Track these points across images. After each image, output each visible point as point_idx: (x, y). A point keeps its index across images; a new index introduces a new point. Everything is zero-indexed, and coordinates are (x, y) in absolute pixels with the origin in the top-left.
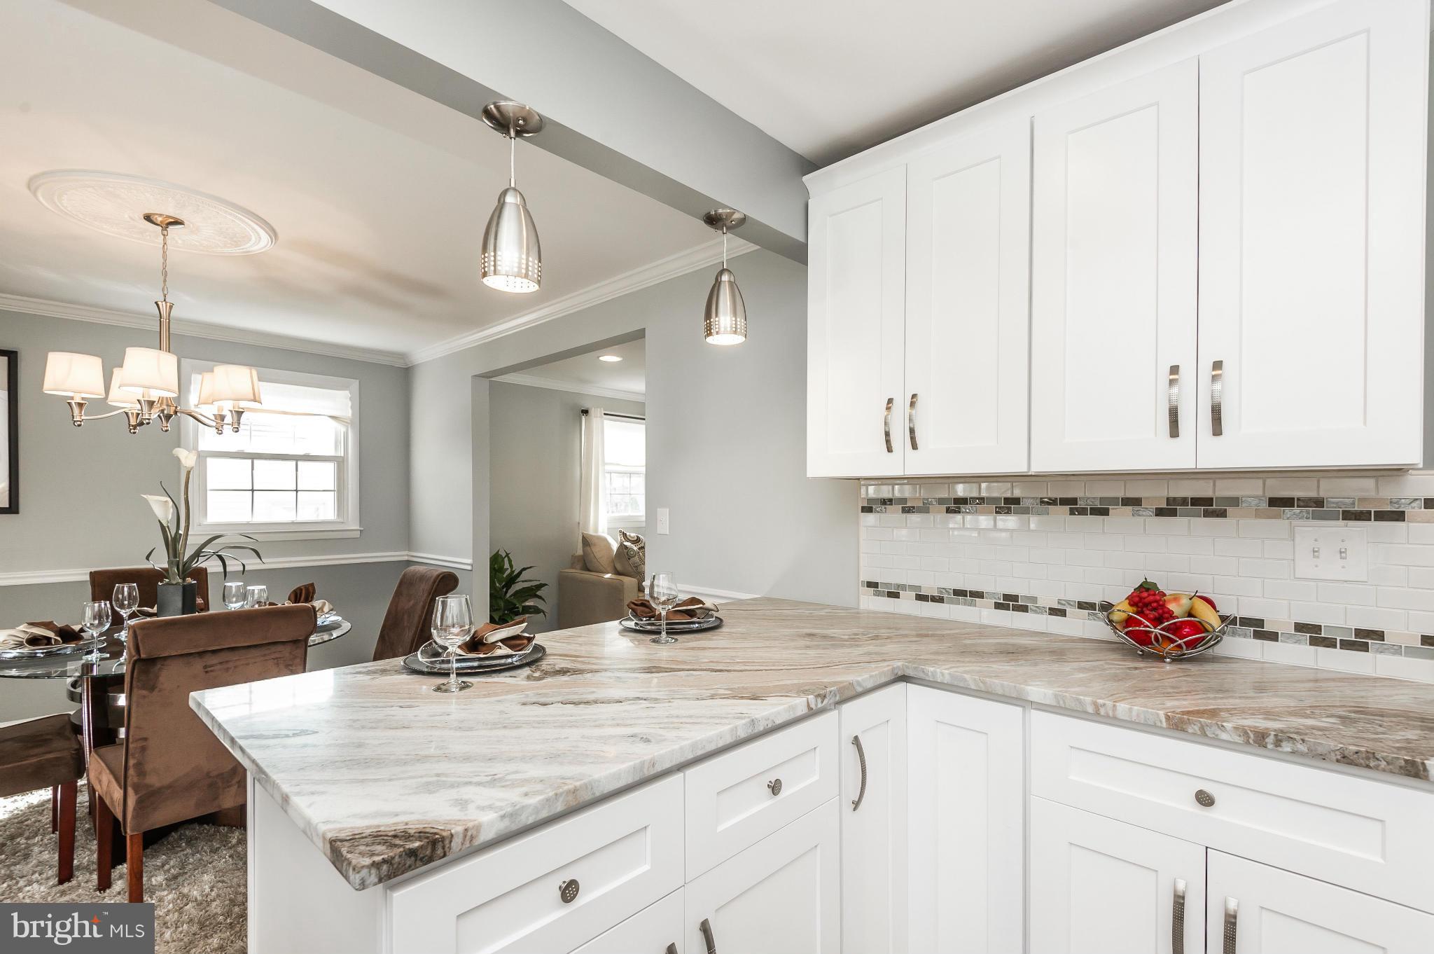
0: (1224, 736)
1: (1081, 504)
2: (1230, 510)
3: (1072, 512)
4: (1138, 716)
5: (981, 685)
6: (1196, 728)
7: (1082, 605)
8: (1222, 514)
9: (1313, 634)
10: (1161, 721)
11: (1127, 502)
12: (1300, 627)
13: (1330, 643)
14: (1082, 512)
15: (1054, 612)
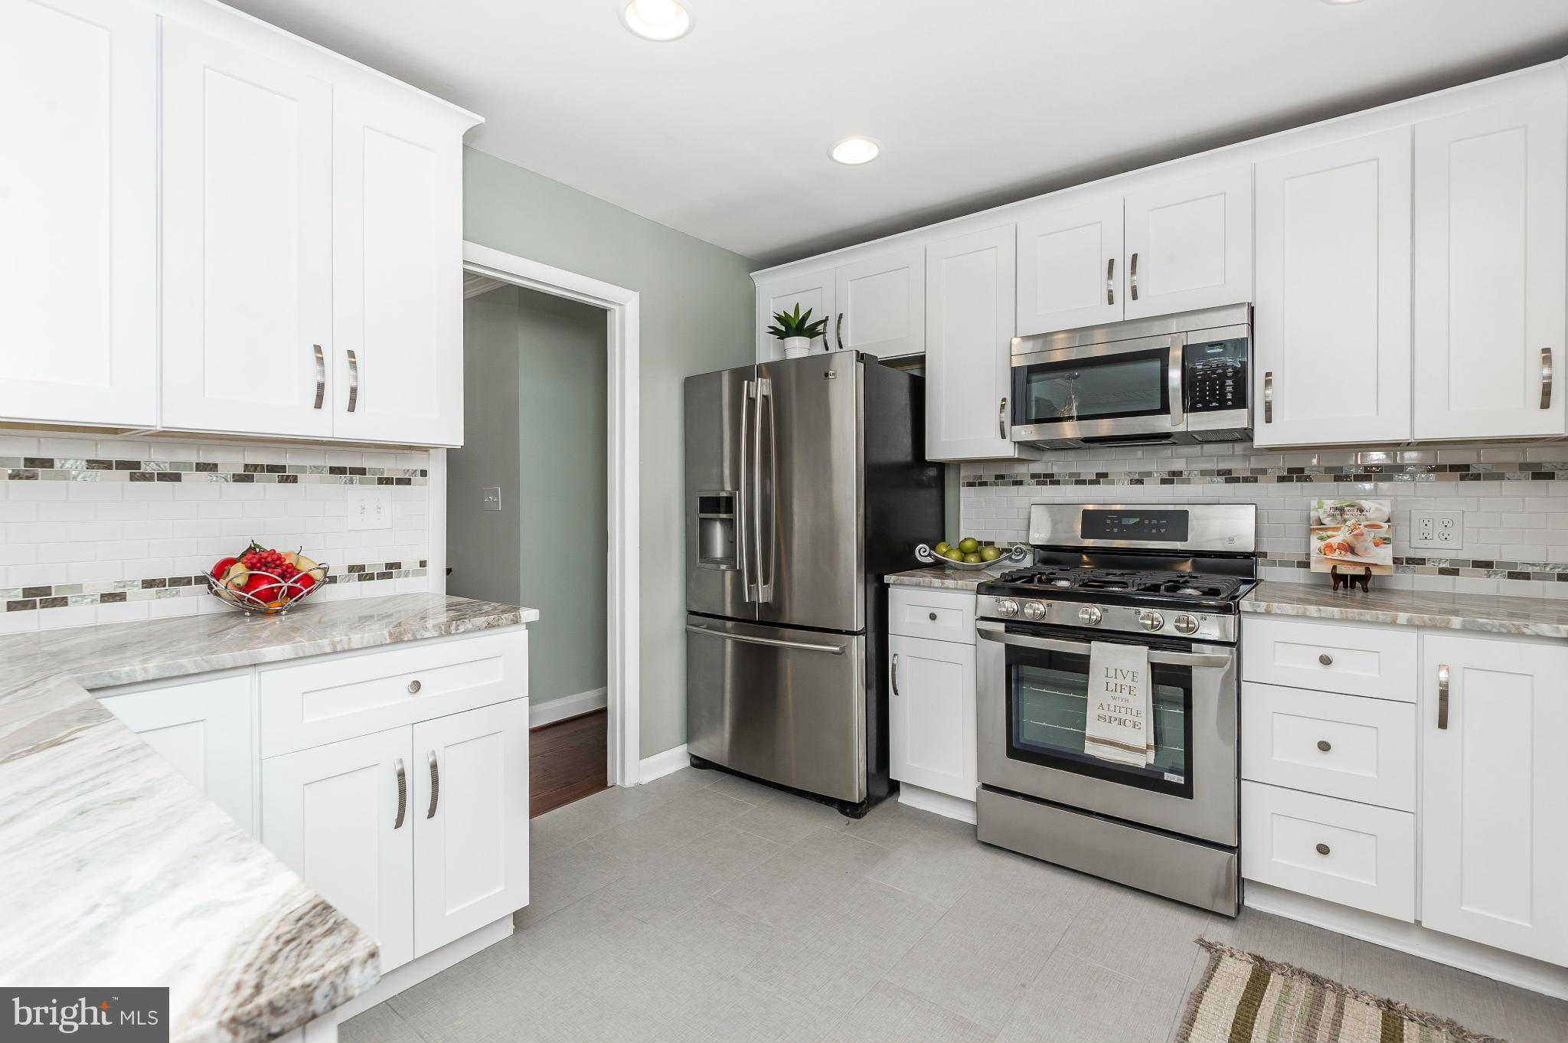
0: (428, 635)
1: (144, 469)
2: (300, 476)
3: (133, 478)
4: (368, 640)
5: (205, 665)
6: (410, 635)
7: (148, 584)
8: (295, 479)
9: (360, 572)
10: (386, 639)
11: (201, 467)
12: (351, 569)
13: (371, 577)
14: (146, 477)
15: (107, 598)
